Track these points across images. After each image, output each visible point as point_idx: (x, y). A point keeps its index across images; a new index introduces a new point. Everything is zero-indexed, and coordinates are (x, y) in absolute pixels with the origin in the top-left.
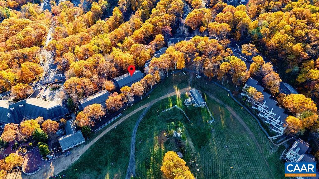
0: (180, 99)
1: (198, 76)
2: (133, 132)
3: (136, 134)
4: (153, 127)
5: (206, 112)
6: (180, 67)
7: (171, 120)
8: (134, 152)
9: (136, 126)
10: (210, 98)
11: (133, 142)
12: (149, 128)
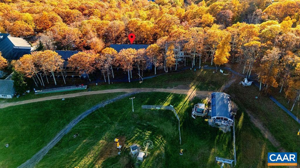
0: (188, 103)
1: (246, 81)
2: (79, 116)
3: (81, 121)
4: (112, 123)
5: (227, 143)
6: (219, 60)
7: (149, 128)
8: (52, 146)
9: (89, 111)
10: (252, 123)
11: (65, 131)
12: (105, 122)
